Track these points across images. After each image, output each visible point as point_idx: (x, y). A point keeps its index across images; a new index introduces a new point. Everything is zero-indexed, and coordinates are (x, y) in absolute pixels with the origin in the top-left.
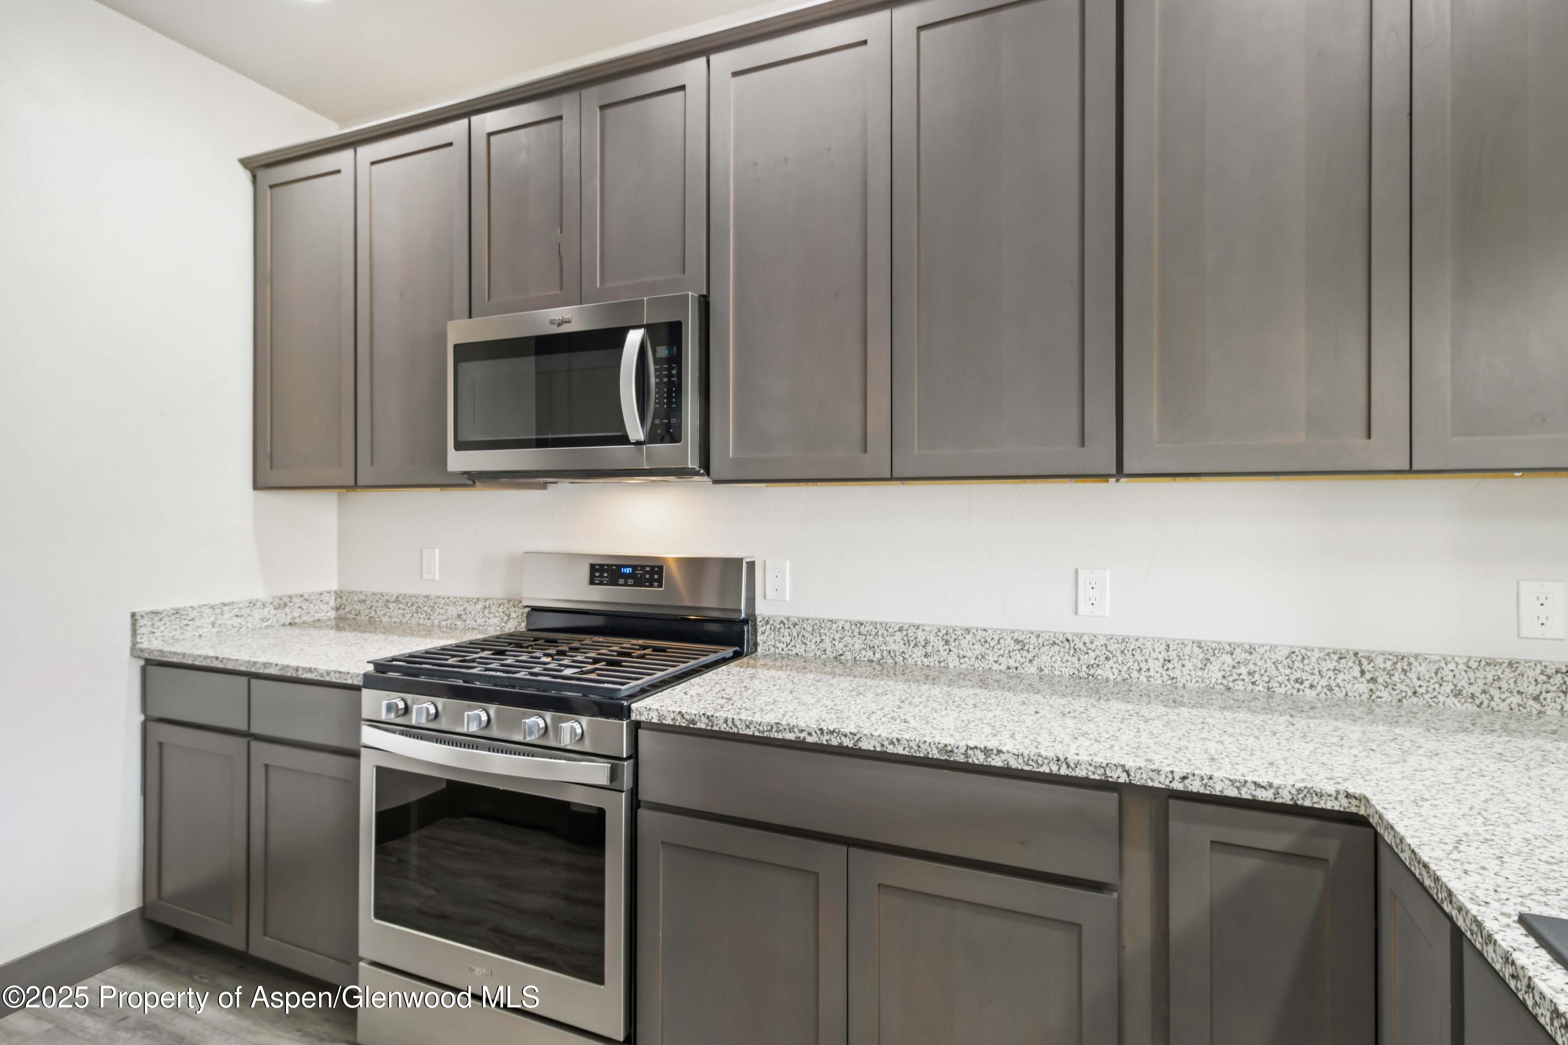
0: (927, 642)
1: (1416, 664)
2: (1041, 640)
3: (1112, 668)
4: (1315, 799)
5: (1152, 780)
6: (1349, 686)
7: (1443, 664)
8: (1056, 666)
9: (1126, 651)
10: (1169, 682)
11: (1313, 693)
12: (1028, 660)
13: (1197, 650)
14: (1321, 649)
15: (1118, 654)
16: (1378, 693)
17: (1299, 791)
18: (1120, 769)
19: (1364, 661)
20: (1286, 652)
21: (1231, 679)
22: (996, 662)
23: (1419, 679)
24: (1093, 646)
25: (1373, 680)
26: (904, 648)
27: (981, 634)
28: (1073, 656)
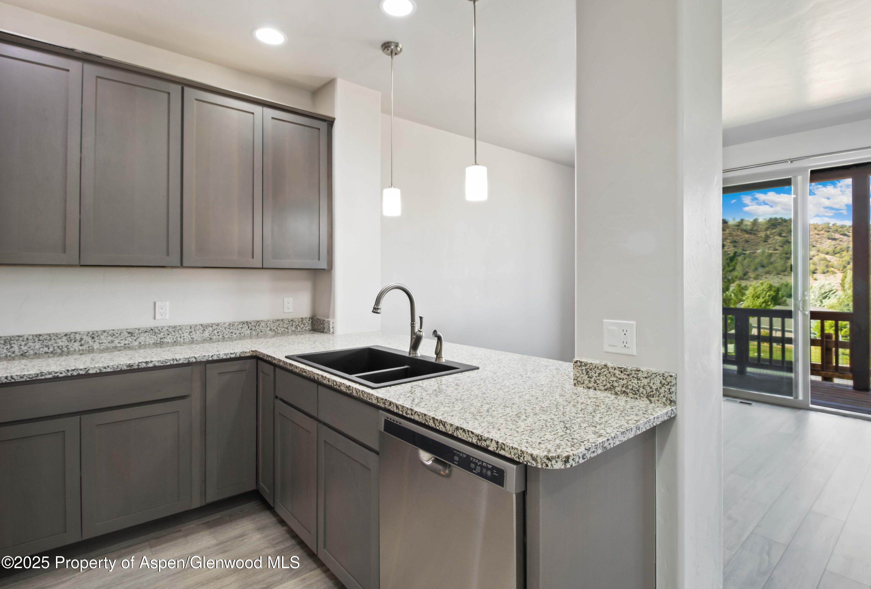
0: (81, 339)
1: (261, 323)
2: (140, 331)
3: (170, 338)
4: (245, 354)
5: (203, 359)
6: (245, 332)
7: (267, 322)
8: (147, 340)
9: (175, 331)
10: (191, 340)
11: (235, 336)
12: (134, 340)
13: (201, 327)
14: (238, 322)
15: (173, 332)
16: (252, 333)
17: (241, 353)
18: (193, 358)
19: (249, 324)
20: (228, 324)
21: (212, 335)
22: (119, 343)
23: (262, 327)
24: (162, 331)
25: (251, 329)
26: (68, 344)
27: (111, 333)
28: (154, 335)
